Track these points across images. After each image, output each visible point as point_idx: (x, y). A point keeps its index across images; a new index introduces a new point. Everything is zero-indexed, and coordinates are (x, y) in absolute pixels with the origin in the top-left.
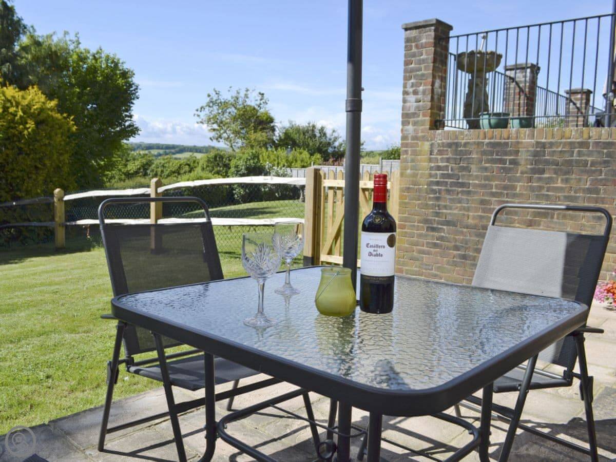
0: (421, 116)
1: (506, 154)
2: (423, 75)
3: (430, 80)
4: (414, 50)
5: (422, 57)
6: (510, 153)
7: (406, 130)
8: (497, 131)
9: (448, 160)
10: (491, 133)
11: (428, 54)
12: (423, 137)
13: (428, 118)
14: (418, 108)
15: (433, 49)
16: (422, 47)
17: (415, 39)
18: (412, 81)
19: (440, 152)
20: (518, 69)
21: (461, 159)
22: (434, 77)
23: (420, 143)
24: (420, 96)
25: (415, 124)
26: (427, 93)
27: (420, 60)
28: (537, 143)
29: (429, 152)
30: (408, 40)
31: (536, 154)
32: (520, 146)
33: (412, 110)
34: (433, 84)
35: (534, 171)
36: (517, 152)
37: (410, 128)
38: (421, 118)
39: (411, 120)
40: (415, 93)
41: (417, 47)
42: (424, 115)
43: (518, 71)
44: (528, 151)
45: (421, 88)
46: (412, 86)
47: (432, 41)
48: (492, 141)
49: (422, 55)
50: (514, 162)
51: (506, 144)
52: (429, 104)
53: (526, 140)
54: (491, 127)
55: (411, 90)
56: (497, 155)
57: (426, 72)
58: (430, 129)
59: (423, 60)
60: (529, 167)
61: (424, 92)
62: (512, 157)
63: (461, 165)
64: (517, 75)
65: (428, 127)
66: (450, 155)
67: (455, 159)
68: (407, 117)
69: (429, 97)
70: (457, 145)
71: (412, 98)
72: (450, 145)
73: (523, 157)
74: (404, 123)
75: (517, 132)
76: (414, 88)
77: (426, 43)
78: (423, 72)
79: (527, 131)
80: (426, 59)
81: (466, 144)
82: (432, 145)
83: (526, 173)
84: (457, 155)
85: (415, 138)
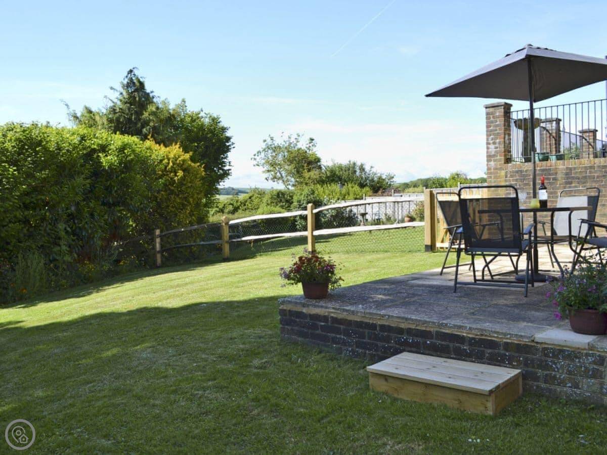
0: (498, 156)
1: (550, 175)
2: (498, 133)
3: (503, 136)
4: (492, 119)
5: (497, 123)
6: (552, 174)
7: (490, 165)
8: (544, 163)
9: (516, 180)
10: (541, 164)
11: (500, 121)
12: (501, 168)
13: (503, 158)
14: (496, 152)
15: (503, 119)
16: (497, 118)
17: (492, 113)
18: (492, 137)
19: (511, 176)
20: (547, 122)
21: (524, 179)
22: (505, 134)
23: (499, 172)
24: (497, 145)
25: (495, 161)
26: (501, 143)
27: (496, 125)
28: (567, 168)
29: (505, 177)
30: (488, 114)
31: (567, 174)
32: (558, 170)
33: (493, 153)
34: (504, 138)
35: (567, 183)
36: (556, 173)
37: (492, 163)
38: (498, 157)
39: (492, 159)
40: (494, 143)
41: (494, 117)
42: (500, 156)
43: (547, 123)
44: (562, 173)
45: (498, 141)
46: (492, 140)
47: (502, 114)
48: (542, 168)
49: (497, 122)
50: (555, 179)
51: (550, 169)
52: (503, 149)
53: (561, 167)
54: (540, 161)
55: (491, 142)
56: (545, 175)
57: (500, 132)
58: (505, 163)
59: (498, 125)
60: (564, 181)
61: (500, 143)
62: (554, 176)
63: (525, 182)
64: (547, 126)
65: (503, 162)
66: (518, 178)
67: (521, 179)
68: (489, 157)
69: (503, 145)
70: (521, 171)
71: (492, 147)
72: (517, 172)
73: (559, 176)
74: (488, 161)
75: (555, 163)
76: (493, 141)
77: (499, 115)
78: (498, 131)
79: (561, 162)
80: (500, 124)
81: (526, 171)
82: (506, 172)
83: (562, 184)
84: (521, 177)
85: (496, 169)
